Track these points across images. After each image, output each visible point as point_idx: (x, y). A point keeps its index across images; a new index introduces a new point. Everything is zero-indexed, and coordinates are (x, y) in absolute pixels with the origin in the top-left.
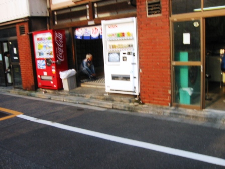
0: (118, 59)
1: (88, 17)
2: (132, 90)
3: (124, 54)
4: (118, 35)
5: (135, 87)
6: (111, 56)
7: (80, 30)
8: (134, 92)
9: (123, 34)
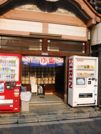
0: (84, 82)
1: (41, 49)
2: (93, 103)
3: (89, 79)
4: (85, 67)
5: (95, 101)
6: (79, 80)
7: (27, 57)
8: (95, 104)
9: (88, 67)
